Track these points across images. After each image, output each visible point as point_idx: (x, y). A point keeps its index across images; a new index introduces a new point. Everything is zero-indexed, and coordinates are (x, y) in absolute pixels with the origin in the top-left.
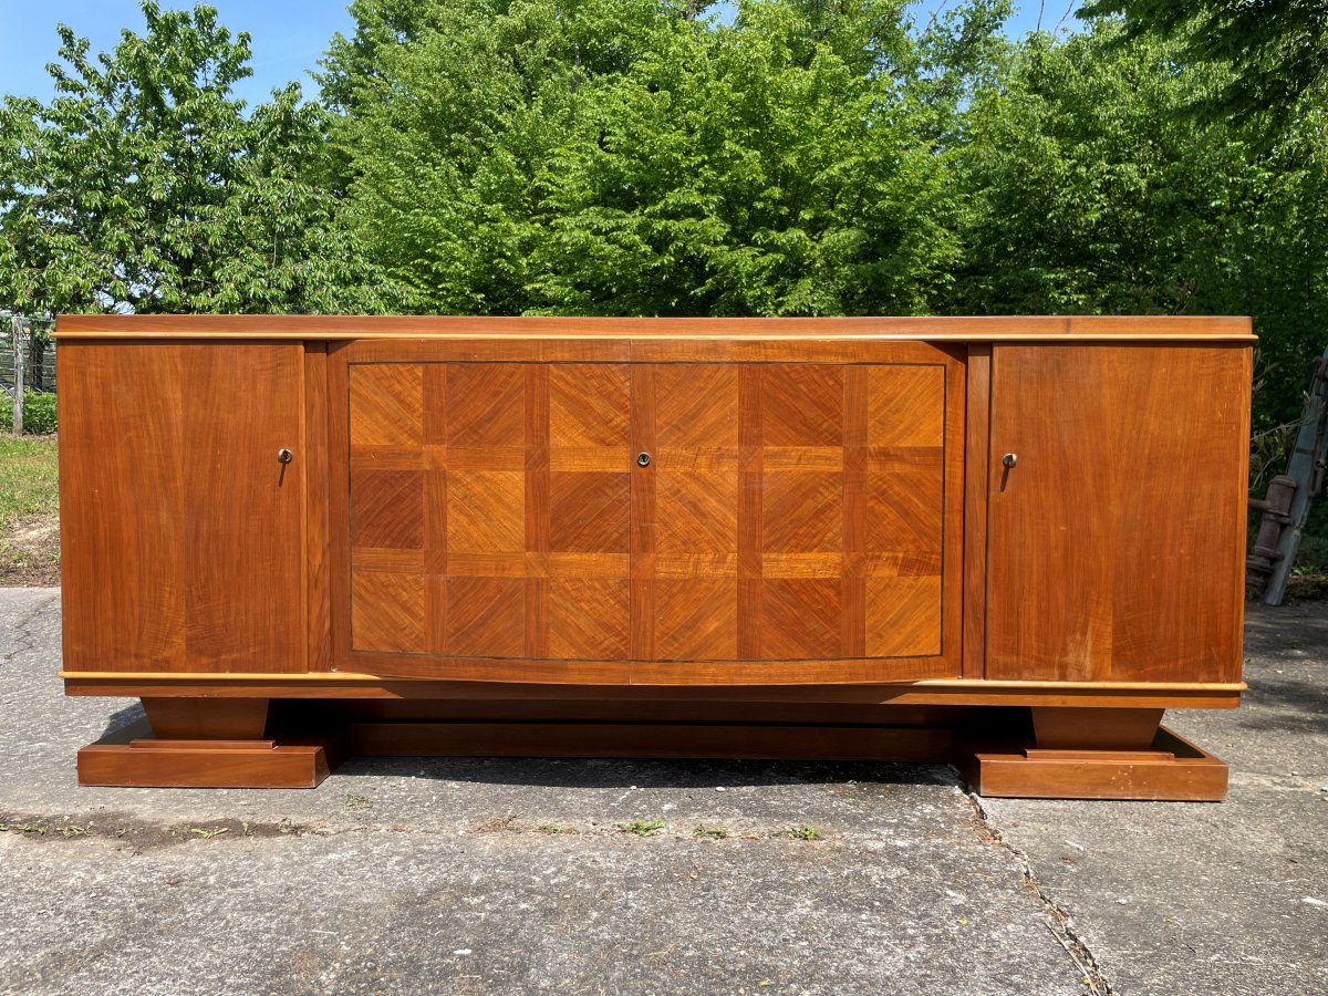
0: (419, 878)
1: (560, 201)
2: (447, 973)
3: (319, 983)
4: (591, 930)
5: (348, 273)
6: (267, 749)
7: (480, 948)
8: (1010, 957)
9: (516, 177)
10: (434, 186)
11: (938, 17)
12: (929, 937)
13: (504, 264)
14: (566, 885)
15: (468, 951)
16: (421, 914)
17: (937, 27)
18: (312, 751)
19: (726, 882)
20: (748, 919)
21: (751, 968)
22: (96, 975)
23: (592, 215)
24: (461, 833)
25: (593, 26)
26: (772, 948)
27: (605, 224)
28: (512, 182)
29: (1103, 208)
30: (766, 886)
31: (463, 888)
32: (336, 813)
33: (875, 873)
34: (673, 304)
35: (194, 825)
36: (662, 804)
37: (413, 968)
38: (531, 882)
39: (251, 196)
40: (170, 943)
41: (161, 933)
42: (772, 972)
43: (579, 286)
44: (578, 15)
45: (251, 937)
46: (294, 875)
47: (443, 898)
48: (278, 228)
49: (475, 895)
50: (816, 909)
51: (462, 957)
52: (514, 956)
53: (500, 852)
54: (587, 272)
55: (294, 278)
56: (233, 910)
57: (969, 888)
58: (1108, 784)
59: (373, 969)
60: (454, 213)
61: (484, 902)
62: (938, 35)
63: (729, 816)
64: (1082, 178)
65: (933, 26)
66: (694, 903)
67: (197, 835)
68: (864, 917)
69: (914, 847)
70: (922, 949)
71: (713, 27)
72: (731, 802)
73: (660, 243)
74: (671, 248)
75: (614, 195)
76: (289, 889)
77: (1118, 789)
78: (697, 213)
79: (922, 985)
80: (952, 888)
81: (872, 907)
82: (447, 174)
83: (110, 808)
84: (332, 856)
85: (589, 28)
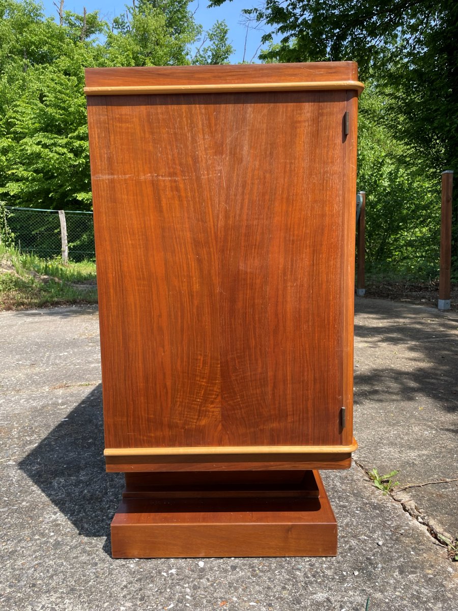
0: (36, 404)
1: (22, 128)
7: (70, 418)
11: (201, 51)
16: (43, 413)
17: (200, 55)
23: (39, 137)
24: (47, 390)
25: (33, 40)
27: (49, 142)
31: (55, 404)
34: (86, 182)
43: (37, 171)
44: (24, 34)
47: (49, 408)
49: (62, 405)
51: (65, 421)
52: (85, 418)
53: (66, 394)
54: (40, 165)
59: (31, 428)
61: (66, 407)
62: (201, 59)
65: (198, 55)
71: (95, 45)
73: (77, 153)
74: (83, 155)
75: (50, 126)
85: (30, 40)
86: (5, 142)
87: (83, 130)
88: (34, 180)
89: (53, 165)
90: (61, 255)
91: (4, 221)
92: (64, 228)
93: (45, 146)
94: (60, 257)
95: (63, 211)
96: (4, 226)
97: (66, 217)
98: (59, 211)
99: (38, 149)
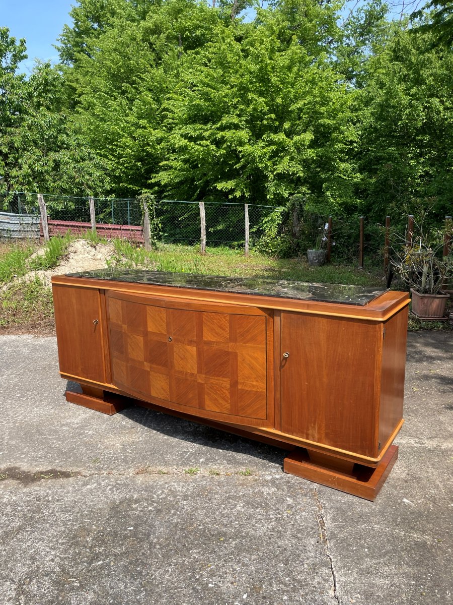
0: (117, 496)
1: (173, 119)
2: (126, 537)
3: (87, 541)
4: (171, 518)
5: (79, 158)
7: (136, 526)
8: (300, 526)
9: (153, 106)
10: (115, 110)
11: (354, 12)
12: (276, 518)
13: (149, 149)
14: (164, 498)
15: (132, 528)
16: (117, 512)
17: (353, 17)
19: (216, 496)
20: (221, 512)
21: (219, 533)
22: (19, 540)
23: (189, 129)
24: (131, 475)
25: (187, 25)
26: (227, 524)
27: (195, 134)
28: (152, 109)
29: (423, 119)
30: (229, 498)
31: (131, 501)
32: (89, 466)
33: (266, 490)
34: (227, 171)
35: (42, 473)
36: (200, 459)
37: (115, 534)
38: (153, 497)
39: (32, 122)
40: (40, 526)
41: (36, 522)
42: (225, 534)
43: (185, 161)
44: (179, 20)
45: (65, 523)
46: (77, 495)
47: (124, 505)
48: (46, 137)
49: (135, 504)
50: (243, 507)
51: (130, 530)
52: (146, 530)
53: (144, 484)
54: (187, 156)
55: (55, 161)
56: (58, 512)
57: (294, 497)
59: (103, 536)
60: (125, 124)
61: (138, 507)
62: (354, 21)
63: (222, 464)
64: (414, 106)
65: (351, 16)
66: (205, 505)
67: (43, 478)
68: (258, 510)
69: (282, 478)
70: (273, 524)
71: (244, 22)
72: (224, 458)
73: (218, 143)
74: (225, 146)
76: (75, 502)
78: (236, 127)
79: (270, 538)
80: (289, 497)
81: (261, 506)
82: (121, 103)
83: (13, 465)
84: (89, 487)
85: (184, 26)
86: (158, 134)
87: (225, 120)
88: (181, 170)
89: (198, 157)
90: (200, 243)
91: (153, 213)
92: (203, 219)
93: (191, 139)
94: (199, 246)
95: (203, 203)
96: (153, 218)
97: (205, 208)
98: (200, 203)
99: (184, 142)
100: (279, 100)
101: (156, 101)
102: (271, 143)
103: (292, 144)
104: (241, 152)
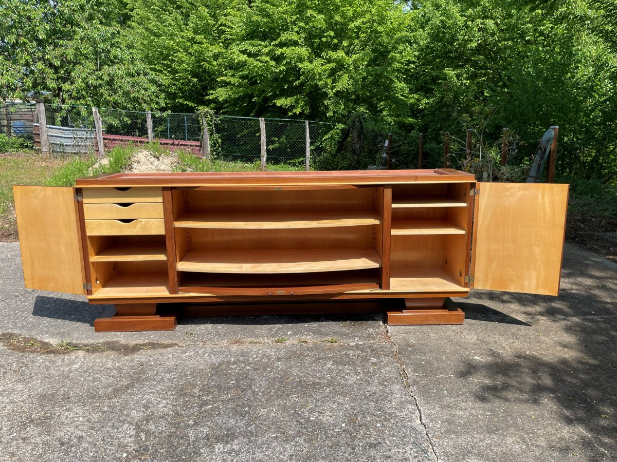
0: (215, 360)
1: (231, 35)
2: (229, 388)
3: (194, 393)
4: (268, 374)
5: (134, 72)
6: (157, 318)
7: (237, 381)
8: (385, 377)
9: (210, 21)
10: (170, 24)
12: (364, 372)
13: (206, 65)
14: (260, 361)
15: (234, 382)
16: (218, 371)
18: (173, 318)
19: (307, 358)
20: (313, 369)
21: (314, 383)
22: (130, 394)
23: (246, 45)
24: (225, 345)
26: (319, 378)
27: (254, 50)
28: (208, 24)
29: (478, 40)
30: (319, 359)
31: (229, 363)
32: (184, 339)
33: (351, 352)
34: (286, 87)
35: (140, 345)
36: (288, 332)
37: (219, 387)
38: (249, 360)
39: (85, 35)
40: (148, 383)
41: (143, 380)
42: (319, 384)
43: (243, 77)
45: (171, 380)
46: (177, 360)
47: (224, 366)
48: (99, 50)
49: (233, 365)
50: (333, 365)
51: (232, 383)
52: (247, 383)
53: (238, 351)
54: (246, 72)
55: (109, 75)
56: (162, 372)
57: (378, 357)
58: (427, 320)
59: (208, 388)
60: (181, 39)
61: (236, 367)
63: (309, 335)
64: (470, 27)
66: (298, 365)
67: (142, 349)
68: (346, 367)
69: (364, 344)
70: (361, 376)
72: (309, 330)
73: (278, 59)
74: (284, 62)
75: (254, 33)
76: (177, 365)
77: (430, 321)
78: (295, 44)
79: (360, 386)
80: (373, 357)
81: (349, 363)
82: (176, 18)
83: (109, 340)
84: (187, 354)
86: (216, 49)
87: (284, 37)
88: (240, 86)
89: (257, 73)
90: (261, 159)
91: (213, 128)
92: (263, 135)
93: (250, 55)
94: (259, 162)
95: (263, 119)
96: (213, 133)
97: (265, 124)
98: (260, 119)
99: (243, 57)
100: (338, 18)
101: (213, 16)
102: (329, 61)
103: (351, 62)
104: (300, 69)
